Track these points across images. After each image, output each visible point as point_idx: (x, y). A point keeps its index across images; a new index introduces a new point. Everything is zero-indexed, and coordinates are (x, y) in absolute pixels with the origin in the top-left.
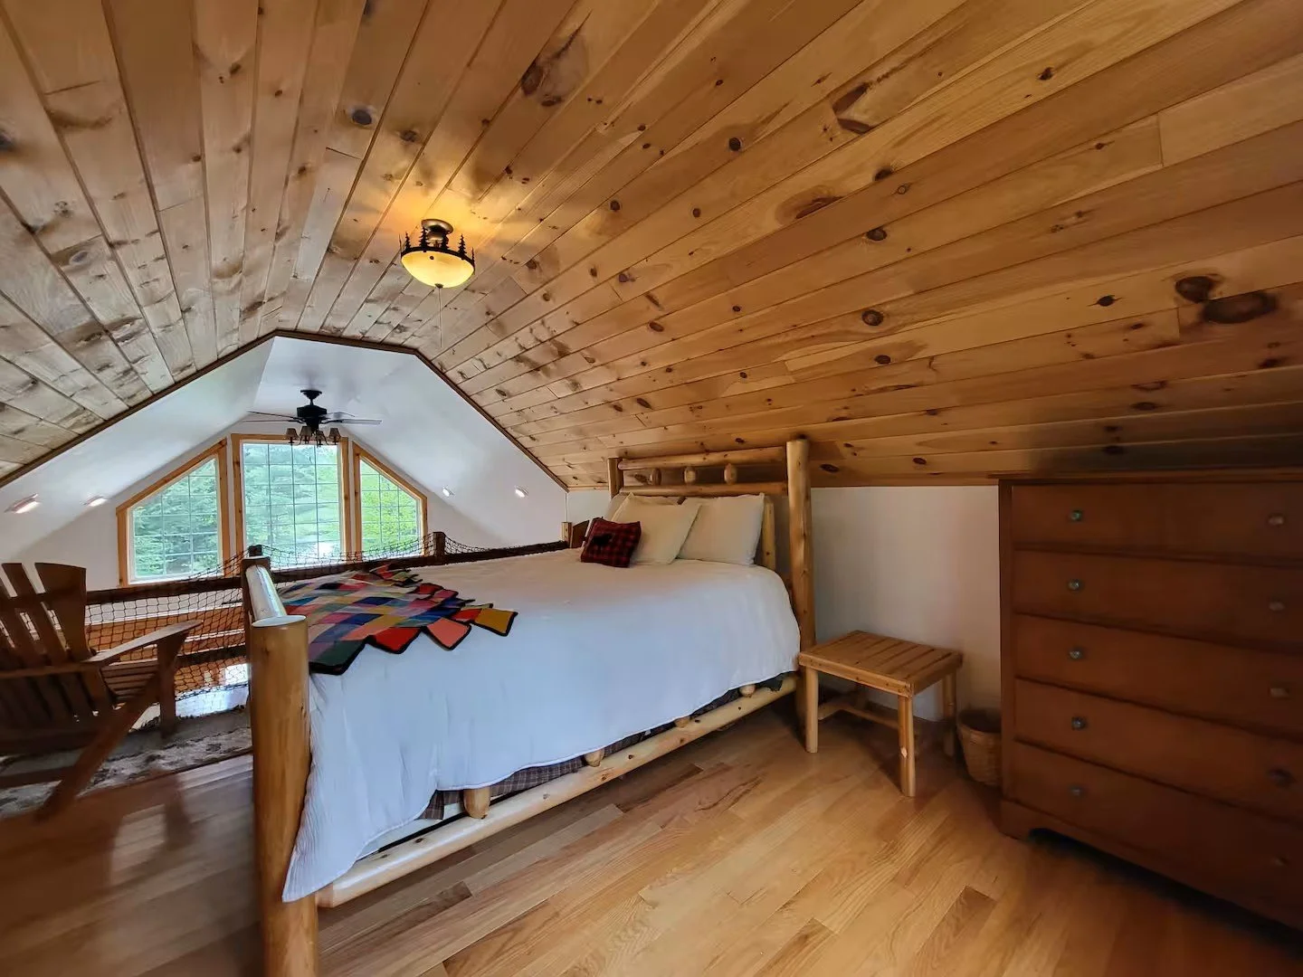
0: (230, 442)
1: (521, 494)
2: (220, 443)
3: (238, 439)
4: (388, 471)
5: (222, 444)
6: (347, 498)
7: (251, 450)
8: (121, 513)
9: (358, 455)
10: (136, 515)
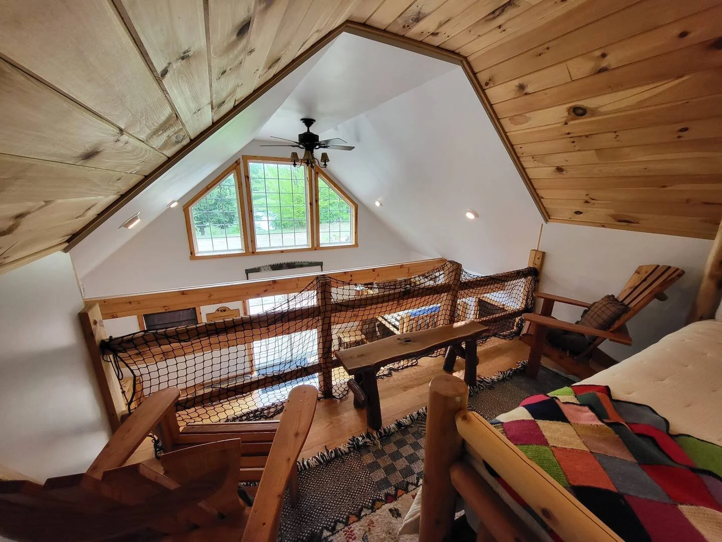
0: (241, 161)
1: (470, 216)
2: (236, 162)
3: (246, 159)
4: (335, 185)
5: (237, 163)
6: (311, 204)
7: (255, 168)
8: (186, 209)
9: (317, 173)
10: (194, 212)
